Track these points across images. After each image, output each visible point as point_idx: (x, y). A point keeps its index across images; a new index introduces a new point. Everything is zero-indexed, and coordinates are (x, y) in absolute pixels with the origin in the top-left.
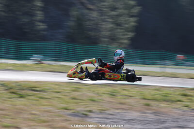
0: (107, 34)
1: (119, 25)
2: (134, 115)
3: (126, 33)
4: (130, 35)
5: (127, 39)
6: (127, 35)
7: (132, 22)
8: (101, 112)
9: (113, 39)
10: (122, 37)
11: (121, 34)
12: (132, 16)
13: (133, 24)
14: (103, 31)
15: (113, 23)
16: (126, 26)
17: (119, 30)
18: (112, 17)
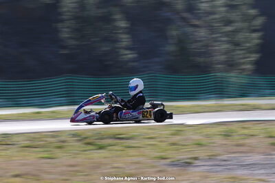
0: (223, 58)
1: (237, 44)
2: (256, 158)
3: (248, 55)
4: (254, 57)
5: (251, 63)
6: (249, 57)
7: (255, 39)
8: (211, 158)
9: (231, 65)
10: (242, 61)
11: (241, 56)
12: (255, 31)
13: (257, 41)
14: (216, 56)
15: (228, 42)
16: (248, 45)
17: (239, 52)
18: (227, 34)
